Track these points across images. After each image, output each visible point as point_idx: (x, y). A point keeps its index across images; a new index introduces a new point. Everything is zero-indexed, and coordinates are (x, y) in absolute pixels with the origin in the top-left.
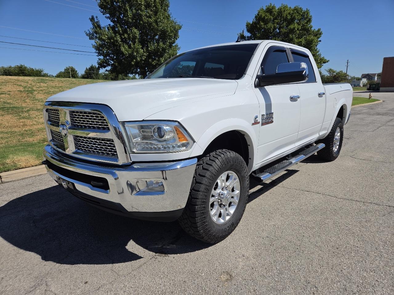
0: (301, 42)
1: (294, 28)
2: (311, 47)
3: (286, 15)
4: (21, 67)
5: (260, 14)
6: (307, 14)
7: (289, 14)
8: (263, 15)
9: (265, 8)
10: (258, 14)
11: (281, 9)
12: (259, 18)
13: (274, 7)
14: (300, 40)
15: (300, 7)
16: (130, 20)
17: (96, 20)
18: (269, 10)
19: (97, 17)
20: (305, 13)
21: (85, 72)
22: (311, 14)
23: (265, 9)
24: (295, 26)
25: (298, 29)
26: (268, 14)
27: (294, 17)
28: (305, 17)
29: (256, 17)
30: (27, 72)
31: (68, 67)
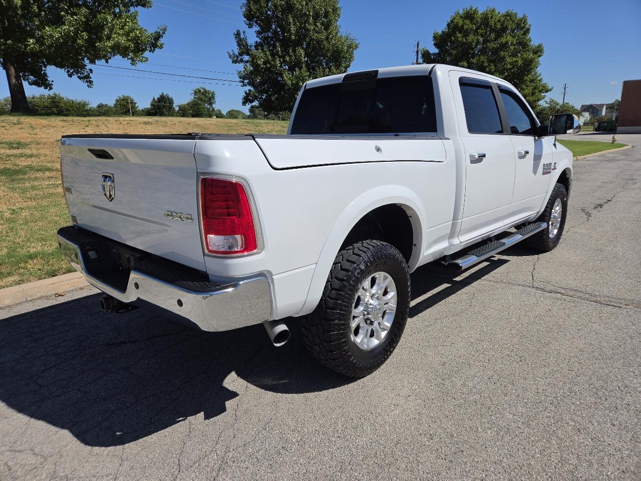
0: (517, 61)
1: (507, 43)
2: (530, 69)
3: (495, 24)
4: (54, 98)
5: (456, 21)
6: (525, 22)
7: (499, 21)
8: (461, 23)
9: (461, 12)
10: (452, 21)
11: (487, 14)
12: (453, 27)
13: (476, 12)
14: (515, 59)
15: (514, 12)
16: (293, 37)
17: (242, 36)
18: (469, 16)
19: (244, 32)
20: (521, 21)
21: (152, 105)
22: (529, 22)
23: (461, 14)
24: (507, 38)
25: (512, 43)
26: (467, 22)
27: (506, 26)
28: (522, 27)
29: (448, 25)
30: (63, 105)
31: (122, 96)
